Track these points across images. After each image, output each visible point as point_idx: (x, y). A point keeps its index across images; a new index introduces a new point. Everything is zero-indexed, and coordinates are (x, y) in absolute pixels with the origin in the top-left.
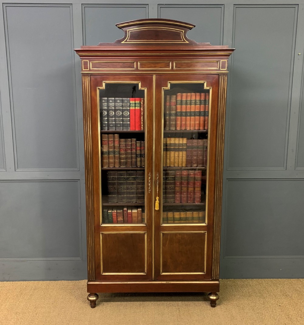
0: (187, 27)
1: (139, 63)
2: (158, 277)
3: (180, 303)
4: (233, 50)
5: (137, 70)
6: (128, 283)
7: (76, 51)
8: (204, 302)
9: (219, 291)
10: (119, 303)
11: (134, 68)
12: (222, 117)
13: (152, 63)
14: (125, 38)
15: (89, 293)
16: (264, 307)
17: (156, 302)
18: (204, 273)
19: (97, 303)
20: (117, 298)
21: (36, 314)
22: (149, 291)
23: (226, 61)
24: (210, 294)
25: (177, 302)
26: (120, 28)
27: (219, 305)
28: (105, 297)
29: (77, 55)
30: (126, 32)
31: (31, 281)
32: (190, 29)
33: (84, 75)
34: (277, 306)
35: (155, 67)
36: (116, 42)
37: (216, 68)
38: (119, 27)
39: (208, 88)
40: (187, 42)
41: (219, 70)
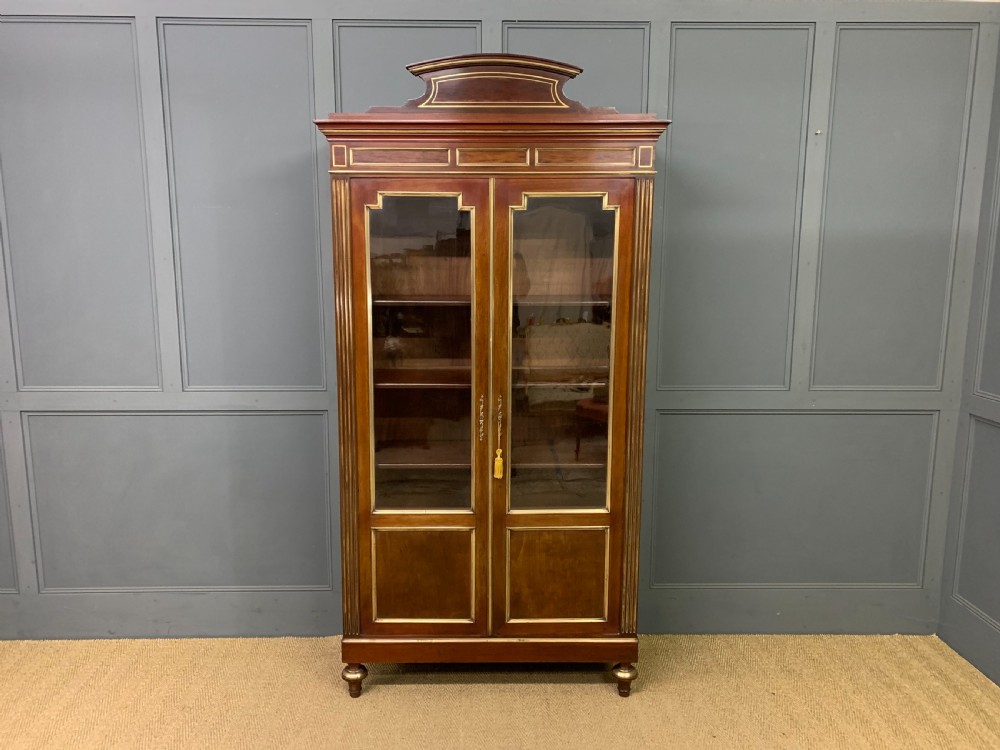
0: (565, 72)
1: (458, 153)
2: (501, 628)
3: (550, 687)
4: (667, 124)
5: (453, 166)
6: (434, 641)
7: (319, 124)
8: (603, 685)
9: (636, 661)
10: (413, 687)
11: (447, 162)
12: (643, 273)
13: (487, 151)
14: (427, 96)
15: (346, 665)
16: (736, 696)
17: (495, 685)
18: (604, 619)
19: (363, 686)
20: (408, 675)
21: (227, 711)
22: (481, 660)
23: (652, 147)
24: (618, 667)
25: (543, 685)
26: (417, 74)
27: (637, 691)
28: (383, 673)
29: (319, 134)
30: (429, 82)
31: (217, 637)
32: (572, 76)
33: (336, 177)
34: (767, 694)
35: (494, 161)
36: (407, 106)
37: (628, 164)
38: (413, 73)
39: (611, 208)
40: (566, 106)
41: (636, 168)
